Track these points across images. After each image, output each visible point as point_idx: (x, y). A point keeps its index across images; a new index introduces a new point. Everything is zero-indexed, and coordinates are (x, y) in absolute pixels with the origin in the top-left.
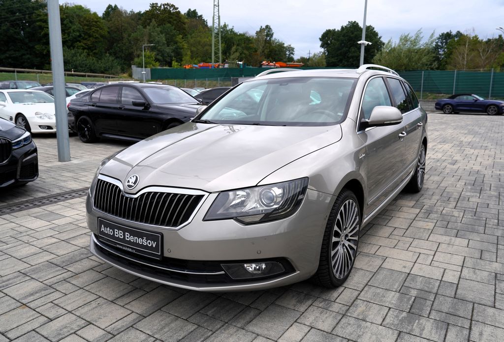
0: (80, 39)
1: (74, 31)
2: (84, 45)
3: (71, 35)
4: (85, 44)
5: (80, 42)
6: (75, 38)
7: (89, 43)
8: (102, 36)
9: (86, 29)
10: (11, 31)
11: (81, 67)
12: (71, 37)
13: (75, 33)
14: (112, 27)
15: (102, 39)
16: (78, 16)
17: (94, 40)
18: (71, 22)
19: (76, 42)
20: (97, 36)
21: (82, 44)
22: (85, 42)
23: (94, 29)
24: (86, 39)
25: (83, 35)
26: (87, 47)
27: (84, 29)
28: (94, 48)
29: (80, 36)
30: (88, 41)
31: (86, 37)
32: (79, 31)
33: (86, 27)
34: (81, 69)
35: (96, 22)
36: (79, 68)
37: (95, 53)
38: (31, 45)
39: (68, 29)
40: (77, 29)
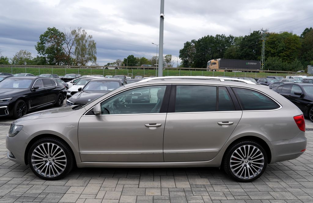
0: (283, 51)
1: (280, 47)
2: (284, 54)
3: (278, 49)
4: (286, 54)
5: (282, 52)
6: (280, 51)
7: (288, 53)
8: (297, 48)
9: (287, 45)
10: (248, 51)
11: (277, 67)
12: (277, 51)
13: (280, 48)
14: (305, 42)
15: (297, 50)
16: (284, 38)
17: (292, 51)
18: (279, 42)
19: (280, 53)
20: (294, 48)
21: (283, 54)
22: (286, 52)
23: (292, 44)
24: (287, 51)
25: (285, 49)
26: (286, 55)
27: (286, 45)
28: (291, 56)
29: (283, 49)
30: (288, 52)
31: (287, 50)
32: (283, 47)
33: (287, 44)
34: (277, 68)
35: (294, 40)
36: (276, 68)
37: (290, 59)
38: (256, 57)
39: (277, 46)
40: (282, 46)
